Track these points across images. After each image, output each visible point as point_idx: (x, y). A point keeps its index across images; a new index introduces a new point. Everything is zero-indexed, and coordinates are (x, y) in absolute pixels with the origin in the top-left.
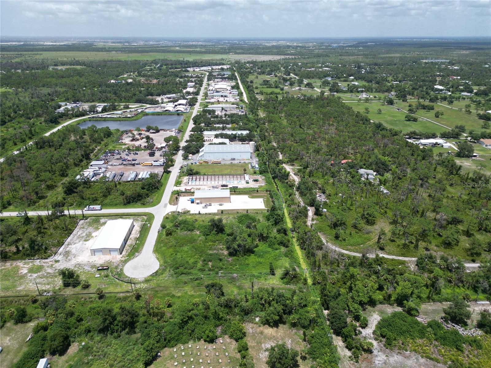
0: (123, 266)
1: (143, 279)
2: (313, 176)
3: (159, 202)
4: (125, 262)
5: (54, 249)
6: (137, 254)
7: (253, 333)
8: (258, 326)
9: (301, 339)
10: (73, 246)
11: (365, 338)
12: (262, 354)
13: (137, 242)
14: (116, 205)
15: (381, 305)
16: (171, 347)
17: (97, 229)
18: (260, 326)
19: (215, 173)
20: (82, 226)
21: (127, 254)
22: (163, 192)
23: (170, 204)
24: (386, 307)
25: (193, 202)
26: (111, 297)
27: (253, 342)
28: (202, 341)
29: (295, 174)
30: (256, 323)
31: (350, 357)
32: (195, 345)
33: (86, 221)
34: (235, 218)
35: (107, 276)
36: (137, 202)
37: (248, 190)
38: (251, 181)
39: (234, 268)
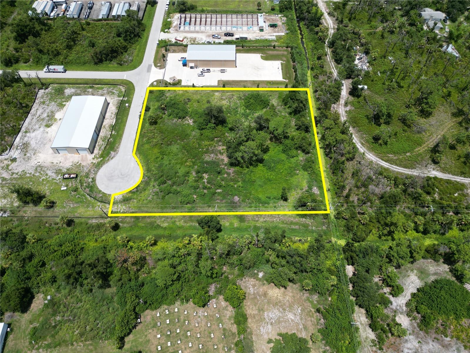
0: (96, 173)
1: (121, 197)
2: (354, 18)
3: (141, 62)
4: (98, 166)
5: (8, 139)
6: (113, 153)
7: (254, 294)
8: (261, 283)
9: (314, 308)
10: (32, 135)
11: (395, 312)
12: (264, 327)
13: (113, 133)
14: (84, 63)
15: (422, 260)
16: (153, 310)
17: (61, 106)
18: (264, 284)
19: (217, 9)
20: (42, 100)
21: (100, 153)
22: (146, 42)
23: (156, 66)
24: (428, 263)
25: (185, 65)
26: (81, 223)
27: (254, 308)
28: (191, 303)
29: (329, 14)
30: (260, 280)
31: (373, 341)
32: (182, 307)
33: (47, 91)
34: (241, 98)
35: (76, 190)
36: (111, 61)
37: (261, 44)
38: (265, 26)
39: (236, 186)
